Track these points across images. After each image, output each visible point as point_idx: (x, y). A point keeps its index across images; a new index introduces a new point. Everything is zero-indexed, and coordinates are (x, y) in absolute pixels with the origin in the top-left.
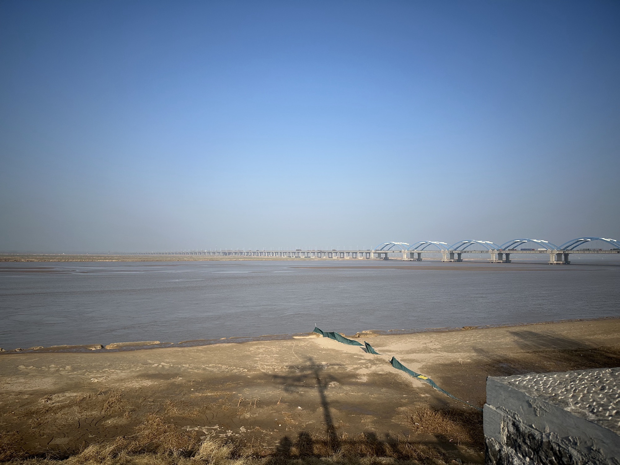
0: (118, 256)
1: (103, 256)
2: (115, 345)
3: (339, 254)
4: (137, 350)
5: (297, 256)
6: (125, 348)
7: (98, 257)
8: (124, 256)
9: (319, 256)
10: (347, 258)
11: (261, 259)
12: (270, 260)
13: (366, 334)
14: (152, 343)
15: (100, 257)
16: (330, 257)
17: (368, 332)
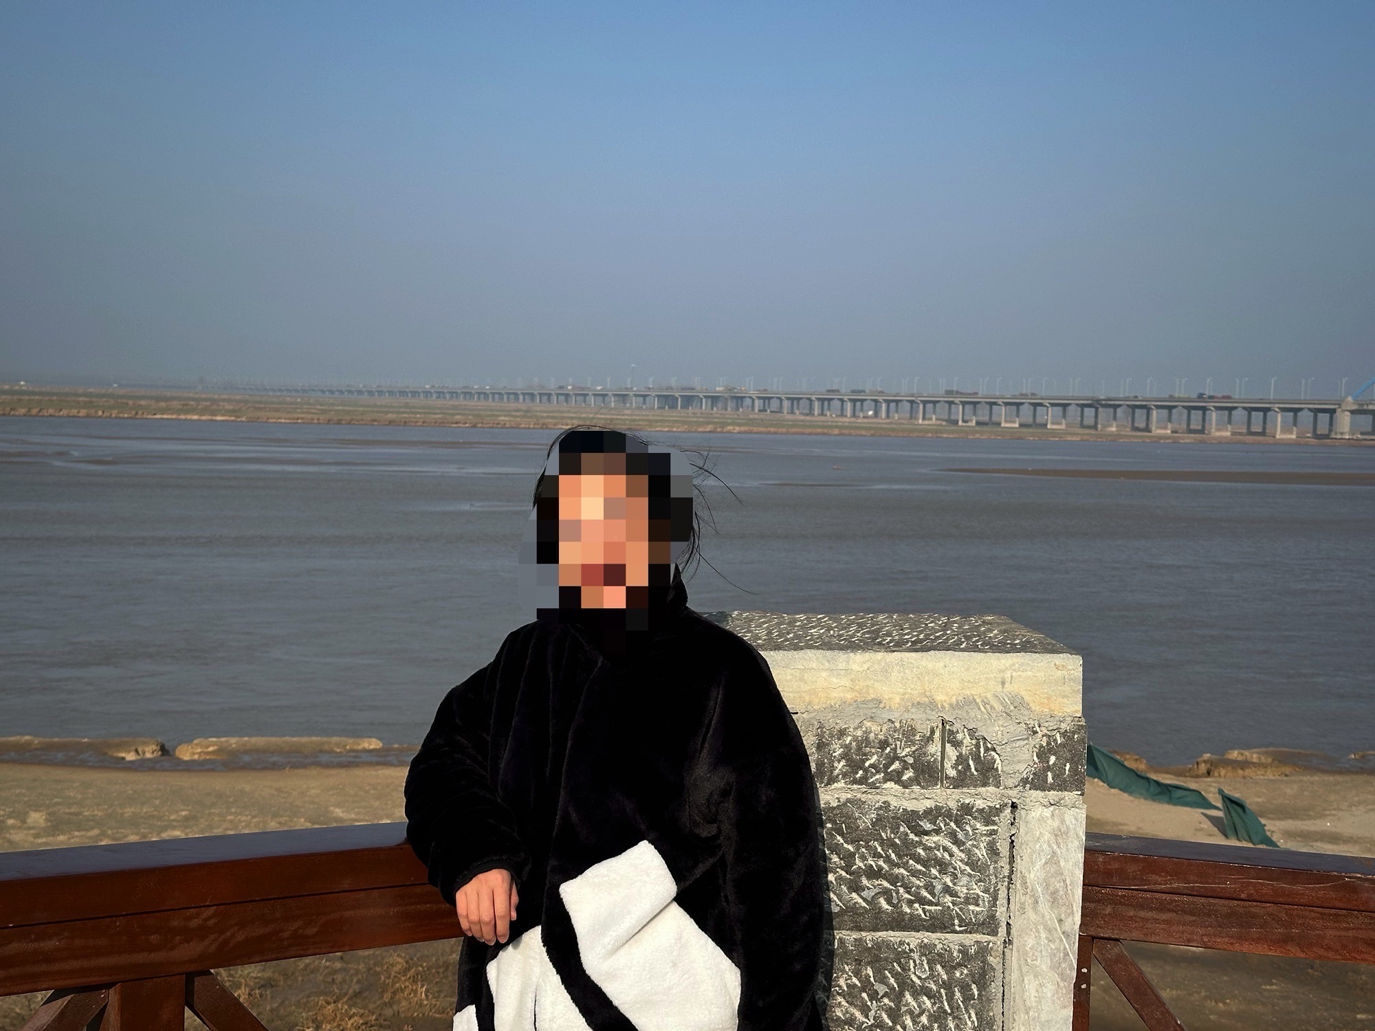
0: (236, 401)
1: (178, 399)
2: (213, 744)
3: (1179, 414)
4: (294, 766)
5: (986, 419)
6: (247, 758)
7: (158, 399)
8: (258, 399)
9: (1089, 420)
10: (1218, 434)
11: (819, 427)
12: (863, 433)
13: (1244, 765)
14: (350, 743)
15: (166, 399)
16: (1138, 429)
17: (1255, 756)
